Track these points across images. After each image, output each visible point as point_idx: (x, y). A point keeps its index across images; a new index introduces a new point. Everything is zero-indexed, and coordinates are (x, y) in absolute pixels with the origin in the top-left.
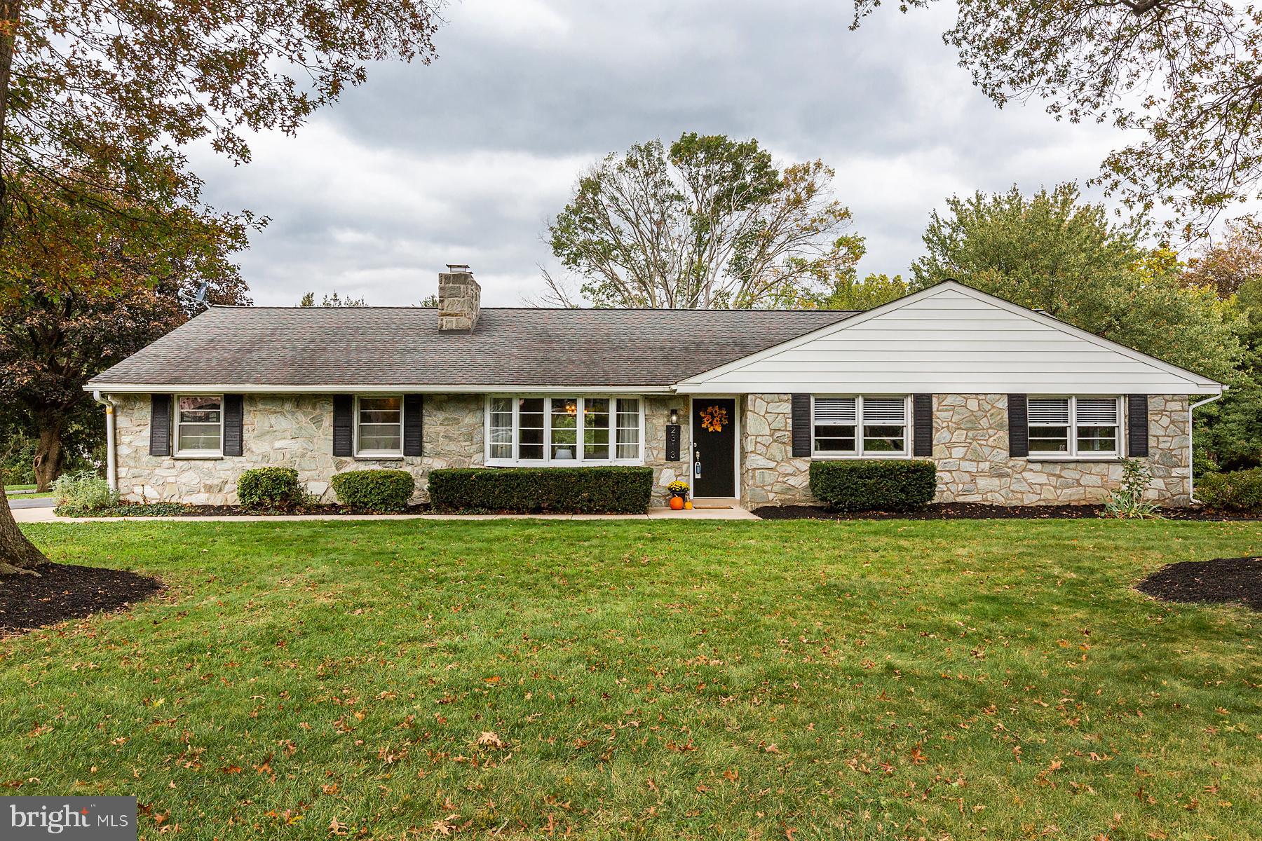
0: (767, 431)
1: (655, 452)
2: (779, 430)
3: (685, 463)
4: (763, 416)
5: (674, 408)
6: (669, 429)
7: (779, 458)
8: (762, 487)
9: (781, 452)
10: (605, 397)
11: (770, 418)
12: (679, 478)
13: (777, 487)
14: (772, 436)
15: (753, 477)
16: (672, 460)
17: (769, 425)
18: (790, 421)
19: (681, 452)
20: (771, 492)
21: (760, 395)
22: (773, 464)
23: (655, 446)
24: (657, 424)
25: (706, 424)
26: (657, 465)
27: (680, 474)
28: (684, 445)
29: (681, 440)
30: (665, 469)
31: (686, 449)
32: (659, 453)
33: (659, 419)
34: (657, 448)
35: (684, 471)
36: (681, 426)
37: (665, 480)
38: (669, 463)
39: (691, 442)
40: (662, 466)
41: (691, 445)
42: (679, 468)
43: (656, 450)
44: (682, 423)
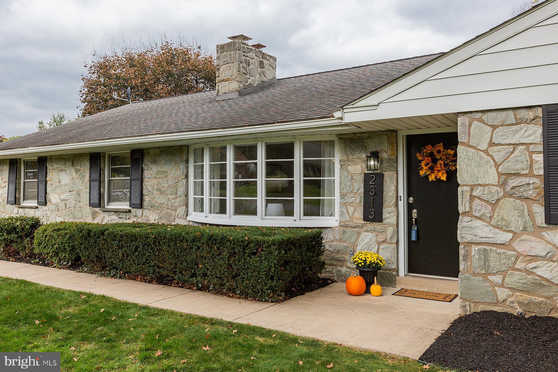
0: (492, 177)
1: (351, 209)
2: (517, 175)
3: (390, 225)
4: (486, 152)
5: (374, 150)
6: (367, 177)
7: (516, 223)
8: (485, 276)
9: (521, 215)
11: (498, 154)
12: (382, 246)
13: (514, 279)
15: (467, 257)
16: (372, 221)
17: (497, 166)
18: (539, 157)
19: (385, 211)
20: (502, 286)
22: (506, 237)
23: (351, 201)
24: (352, 172)
25: (424, 170)
26: (353, 226)
27: (383, 241)
28: (389, 200)
29: (385, 193)
30: (362, 232)
31: (391, 206)
32: (355, 211)
33: (356, 165)
34: (353, 204)
35: (388, 238)
36: (384, 173)
37: (363, 248)
38: (368, 225)
39: (400, 197)
40: (359, 229)
41: (400, 200)
42: (382, 232)
43: (352, 206)
44: (387, 170)
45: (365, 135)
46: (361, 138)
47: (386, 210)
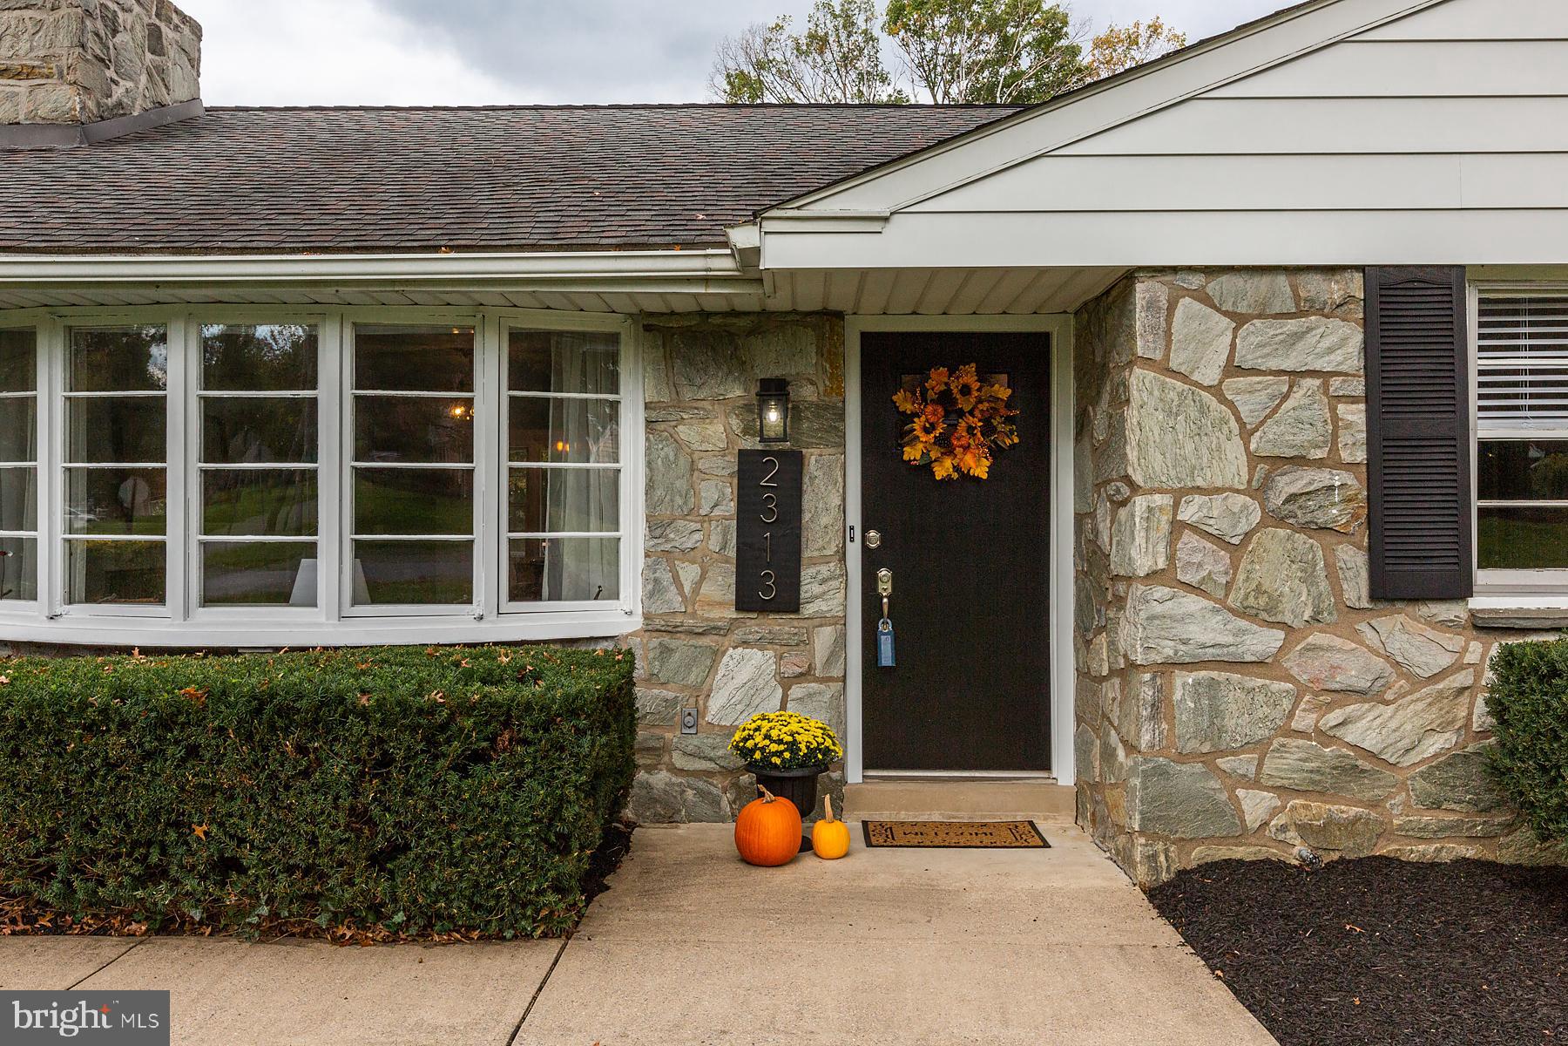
0: (1233, 466)
1: (689, 573)
2: (1300, 461)
3: (822, 620)
4: (1216, 390)
5: (774, 372)
6: (749, 467)
7: (1297, 603)
8: (1208, 759)
9: (1309, 578)
10: (451, 321)
11: (1250, 398)
12: (796, 691)
13: (1287, 762)
14: (1259, 491)
15: (1161, 707)
16: (764, 608)
17: (1246, 434)
18: (1355, 415)
19: (807, 574)
20: (1255, 783)
21: (1196, 281)
22: (1264, 641)
23: (690, 545)
24: (695, 447)
25: (920, 446)
26: (697, 631)
27: (802, 674)
28: (820, 541)
29: (806, 517)
30: (727, 649)
31: (827, 559)
32: (703, 577)
33: (708, 421)
34: (698, 553)
35: (819, 660)
36: (804, 451)
37: (734, 700)
38: (749, 623)
39: (852, 528)
40: (716, 637)
41: (852, 539)
42: (797, 645)
43: (693, 562)
44: (811, 440)
45: (743, 323)
46: (725, 331)
47: (812, 571)
